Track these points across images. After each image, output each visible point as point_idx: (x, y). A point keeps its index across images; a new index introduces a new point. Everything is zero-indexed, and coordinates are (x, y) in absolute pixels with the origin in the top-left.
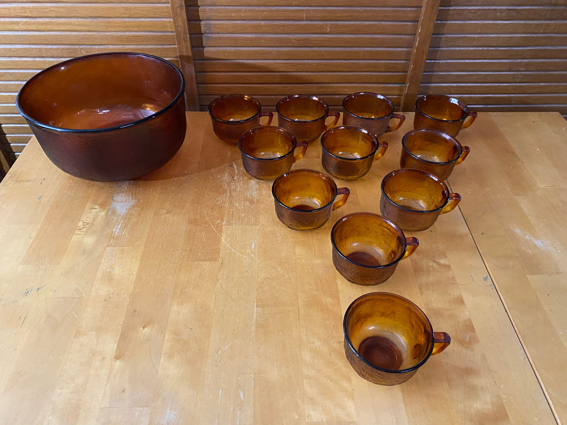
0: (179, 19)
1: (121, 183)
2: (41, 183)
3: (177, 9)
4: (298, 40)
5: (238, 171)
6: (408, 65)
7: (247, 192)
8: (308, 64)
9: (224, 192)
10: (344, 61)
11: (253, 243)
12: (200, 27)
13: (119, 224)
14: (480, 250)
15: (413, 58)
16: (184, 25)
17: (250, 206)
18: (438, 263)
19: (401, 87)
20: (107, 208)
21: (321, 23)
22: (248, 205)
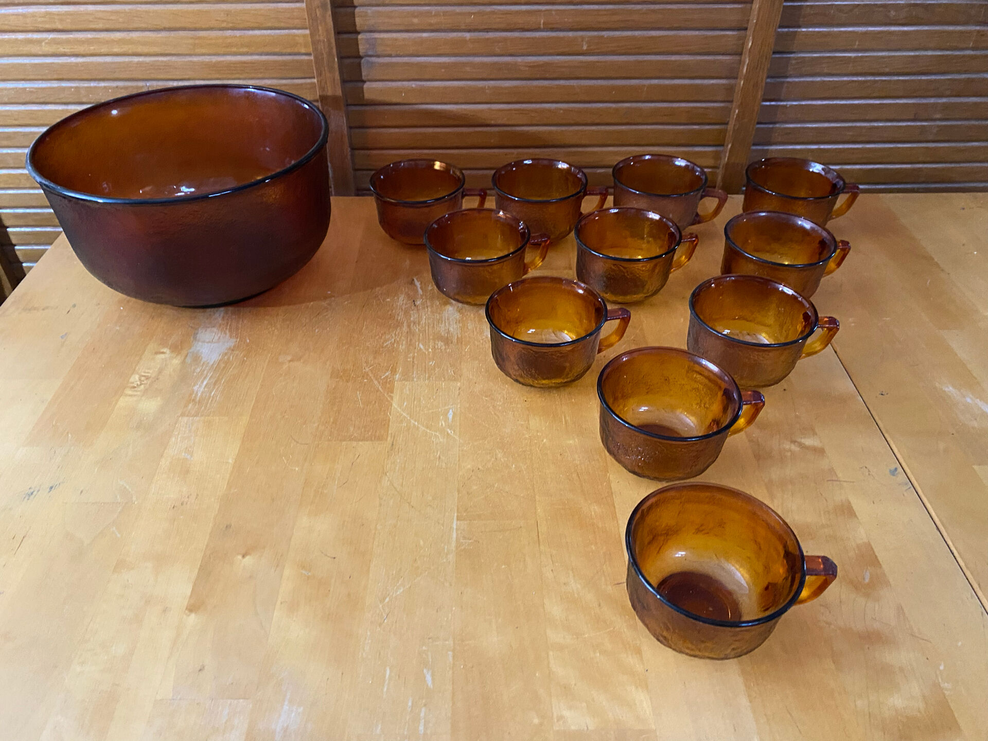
0: (320, 28)
1: (210, 311)
2: (69, 312)
3: (317, 10)
4: (532, 66)
5: (423, 292)
6: (729, 111)
7: (440, 325)
8: (550, 110)
9: (398, 326)
10: (613, 105)
11: (451, 411)
12: (357, 45)
13: (205, 378)
14: (879, 423)
15: (737, 97)
16: (329, 40)
17: (445, 349)
18: (801, 445)
19: (716, 151)
20: (184, 352)
21: (571, 34)
22: (441, 346)
